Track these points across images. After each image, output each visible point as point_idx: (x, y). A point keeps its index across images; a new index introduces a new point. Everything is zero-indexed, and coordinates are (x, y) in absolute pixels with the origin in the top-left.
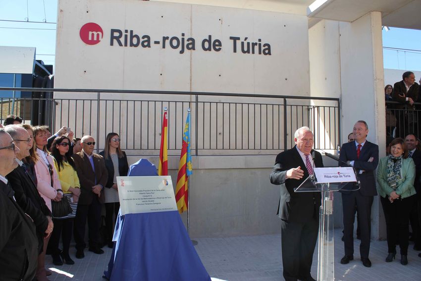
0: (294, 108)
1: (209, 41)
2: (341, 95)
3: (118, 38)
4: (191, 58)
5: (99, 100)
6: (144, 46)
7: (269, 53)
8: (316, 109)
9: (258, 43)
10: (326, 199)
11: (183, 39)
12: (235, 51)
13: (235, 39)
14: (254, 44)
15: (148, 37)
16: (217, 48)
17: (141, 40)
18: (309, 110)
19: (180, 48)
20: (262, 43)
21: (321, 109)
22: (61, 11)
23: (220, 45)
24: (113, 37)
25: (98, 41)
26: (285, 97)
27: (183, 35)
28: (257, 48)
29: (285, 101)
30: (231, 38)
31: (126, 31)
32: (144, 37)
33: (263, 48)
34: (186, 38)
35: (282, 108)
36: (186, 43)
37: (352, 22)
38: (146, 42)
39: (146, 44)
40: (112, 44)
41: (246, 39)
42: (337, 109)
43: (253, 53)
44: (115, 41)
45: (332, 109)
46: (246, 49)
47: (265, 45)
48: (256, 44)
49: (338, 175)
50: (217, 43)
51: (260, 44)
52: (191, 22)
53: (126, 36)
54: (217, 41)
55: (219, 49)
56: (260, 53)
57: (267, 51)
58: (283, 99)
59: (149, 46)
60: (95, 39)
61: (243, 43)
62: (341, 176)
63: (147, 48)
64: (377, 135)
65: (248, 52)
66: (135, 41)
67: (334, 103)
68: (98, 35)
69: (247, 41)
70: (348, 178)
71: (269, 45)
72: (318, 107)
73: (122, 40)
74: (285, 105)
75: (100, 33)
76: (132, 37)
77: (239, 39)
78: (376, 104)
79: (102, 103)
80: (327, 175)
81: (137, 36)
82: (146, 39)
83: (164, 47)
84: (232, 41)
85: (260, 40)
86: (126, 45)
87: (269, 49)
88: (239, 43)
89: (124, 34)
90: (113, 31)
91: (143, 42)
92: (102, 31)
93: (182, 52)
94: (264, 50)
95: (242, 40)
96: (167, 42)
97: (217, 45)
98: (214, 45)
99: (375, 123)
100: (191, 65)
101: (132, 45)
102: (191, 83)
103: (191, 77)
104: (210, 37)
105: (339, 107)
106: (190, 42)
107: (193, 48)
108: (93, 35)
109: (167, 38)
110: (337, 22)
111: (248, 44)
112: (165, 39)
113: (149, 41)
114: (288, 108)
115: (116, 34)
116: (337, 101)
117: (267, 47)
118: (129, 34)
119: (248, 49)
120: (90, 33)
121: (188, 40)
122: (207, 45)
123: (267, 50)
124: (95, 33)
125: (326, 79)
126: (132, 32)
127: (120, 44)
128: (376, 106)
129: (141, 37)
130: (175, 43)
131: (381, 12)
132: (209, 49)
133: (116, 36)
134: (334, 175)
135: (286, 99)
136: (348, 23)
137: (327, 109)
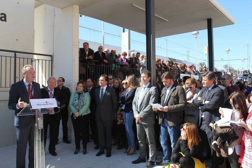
0: (22, 60)
2: (53, 53)
7: (5, 20)
8: (37, 61)
10: (39, 119)
18: (32, 61)
21: (40, 61)
26: (15, 52)
29: (15, 55)
35: (13, 59)
37: (62, 9)
42: (50, 62)
45: (47, 62)
47: (2, 14)
49: (46, 104)
57: (3, 19)
58: (14, 53)
62: (48, 104)
64: (73, 79)
67: (49, 58)
70: (52, 105)
71: (5, 15)
72: (38, 60)
74: (15, 57)
78: (73, 60)
80: (38, 104)
87: (5, 17)
94: (1, 18)
99: (73, 72)
105: (52, 61)
110: (54, 7)
114: (17, 60)
116: (51, 57)
117: (3, 16)
125: (44, 42)
128: (73, 62)
131: (79, 6)
134: (43, 103)
135: (16, 53)
136: (60, 9)
137: (44, 62)
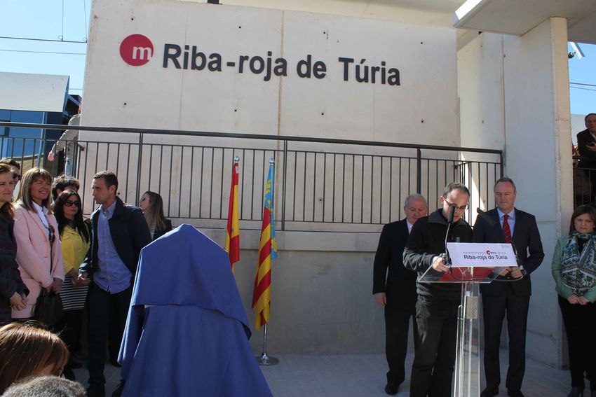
0: (433, 164)
1: (308, 63)
2: (505, 146)
3: (174, 57)
4: (280, 88)
5: (141, 144)
6: (211, 69)
7: (398, 83)
8: (467, 166)
9: (381, 67)
10: (468, 294)
11: (269, 60)
12: (346, 78)
13: (346, 61)
14: (375, 69)
15: (218, 56)
16: (320, 73)
17: (208, 60)
18: (456, 167)
19: (264, 73)
20: (387, 68)
21: (475, 166)
22: (96, 17)
23: (324, 69)
24: (167, 56)
25: (145, 61)
26: (419, 147)
27: (270, 54)
28: (378, 75)
29: (419, 153)
30: (341, 60)
31: (187, 47)
32: (212, 56)
33: (388, 75)
34: (274, 58)
35: (414, 163)
36: (274, 65)
37: (522, 35)
38: (216, 63)
39: (215, 66)
40: (165, 65)
41: (363, 61)
42: (498, 166)
43: (373, 81)
44: (170, 61)
45: (491, 167)
46: (362, 76)
47: (390, 71)
48: (378, 69)
49: (487, 256)
50: (319, 67)
51: (384, 70)
52: (282, 35)
53: (186, 54)
54: (320, 63)
55: (323, 76)
56: (383, 82)
57: (394, 80)
58: (416, 149)
59: (219, 69)
60: (142, 57)
61: (358, 68)
62: (492, 258)
63: (217, 71)
64: (559, 205)
65: (366, 80)
66: (199, 61)
67: (495, 158)
68: (146, 52)
69: (365, 64)
70: (503, 260)
71: (397, 71)
72: (469, 163)
73: (181, 59)
74: (419, 159)
75: (149, 50)
76: (195, 55)
77: (352, 61)
78: (557, 157)
79: (146, 149)
80: (468, 254)
81: (202, 55)
82: (215, 59)
83: (241, 71)
84: (342, 64)
85: (383, 63)
86: (186, 67)
87: (397, 76)
88: (352, 67)
89: (183, 51)
90: (168, 47)
91: (211, 63)
92: (151, 47)
93: (267, 78)
94: (390, 78)
95: (357, 62)
96: (246, 64)
97: (320, 70)
98: (316, 70)
99: (556, 186)
100: (280, 98)
101: (194, 67)
102: (279, 125)
103: (279, 115)
104: (309, 57)
105: (502, 164)
106: (280, 64)
107: (284, 73)
108: (139, 52)
109: (247, 58)
110: (500, 35)
111: (366, 68)
112: (243, 59)
113: (219, 62)
114: (424, 163)
115: (172, 51)
116: (499, 155)
117: (393, 74)
118: (190, 52)
119: (366, 75)
120: (135, 49)
121: (277, 61)
122: (304, 69)
123: (394, 78)
124: (142, 50)
125: (483, 122)
126: (195, 48)
127: (178, 66)
128: (558, 161)
129: (207, 56)
130: (257, 65)
131: (567, 18)
132: (308, 75)
133: (172, 54)
134: (481, 255)
135: (421, 150)
136: (515, 36)
137: (483, 166)
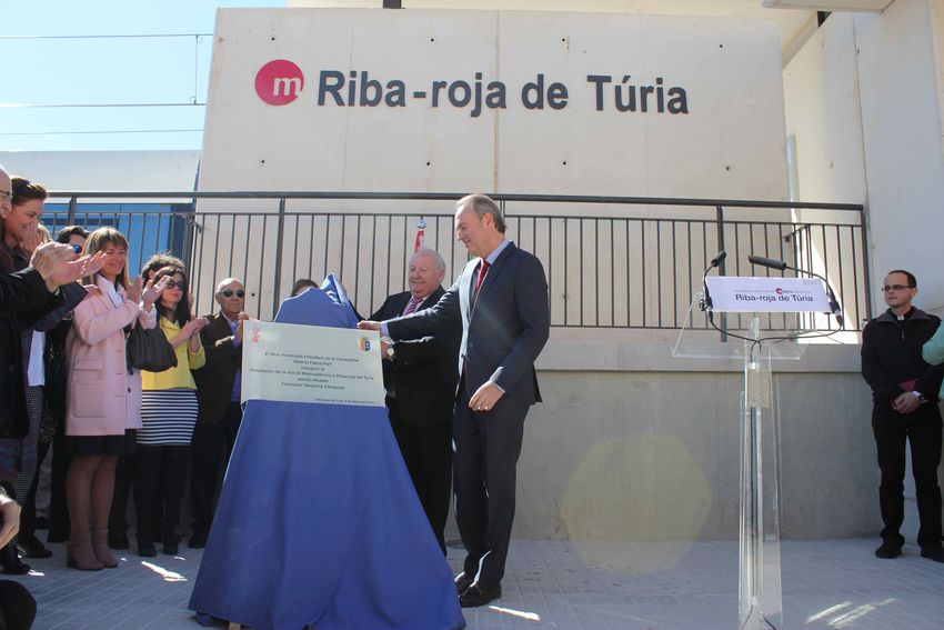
1: (539, 88)
2: (868, 198)
3: (334, 90)
4: (497, 127)
5: (282, 214)
6: (391, 104)
7: (684, 109)
8: (803, 231)
9: (656, 86)
11: (479, 86)
12: (600, 107)
13: (599, 81)
14: (646, 91)
15: (400, 84)
16: (558, 101)
17: (385, 91)
19: (471, 106)
20: (666, 88)
21: (816, 231)
22: (221, 40)
23: (564, 94)
24: (323, 88)
25: (292, 97)
26: (719, 204)
27: (479, 76)
28: (652, 99)
29: (720, 213)
30: (591, 79)
31: (353, 74)
32: (390, 85)
33: (667, 99)
34: (485, 83)
35: (712, 229)
36: (485, 93)
37: (883, 11)
38: (396, 94)
39: (395, 98)
40: (321, 102)
41: (626, 79)
42: (858, 231)
43: (644, 109)
44: (329, 96)
45: (845, 231)
46: (625, 101)
47: (671, 92)
48: (651, 89)
49: (777, 296)
50: (557, 92)
51: (660, 91)
52: (498, 48)
53: (352, 84)
54: (558, 86)
55: (563, 105)
56: (661, 109)
57: (677, 105)
58: (715, 208)
59: (401, 102)
60: (287, 92)
61: (618, 89)
62: (787, 299)
63: (398, 106)
65: (632, 107)
66: (371, 94)
67: (853, 217)
68: (293, 85)
69: (629, 83)
71: (682, 92)
72: (808, 226)
73: (344, 93)
74: (720, 222)
75: (297, 81)
76: (365, 85)
77: (608, 79)
79: (289, 221)
80: (743, 294)
81: (376, 84)
82: (396, 88)
83: (435, 104)
84: (594, 85)
85: (660, 81)
86: (351, 103)
87: (683, 99)
88: (609, 89)
89: (348, 79)
90: (325, 75)
91: (390, 95)
93: (476, 113)
94: (671, 103)
95: (617, 81)
96: (443, 93)
97: (558, 96)
98: (551, 96)
100: (496, 141)
101: (364, 102)
102: (496, 182)
103: (496, 167)
104: (541, 77)
105: (864, 226)
106: (495, 90)
107: (502, 104)
108: (282, 84)
109: (443, 84)
111: (632, 89)
112: (437, 86)
113: (401, 92)
114: (728, 230)
115: (332, 81)
116: (858, 212)
117: (677, 95)
118: (358, 80)
119: (632, 101)
120: (277, 81)
121: (490, 87)
122: (533, 96)
123: (679, 102)
124: (287, 81)
125: (832, 166)
126: (365, 74)
127: (340, 102)
129: (384, 84)
130: (460, 94)
132: (539, 105)
133: (331, 84)
134: (764, 294)
135: (723, 208)
137: (831, 231)
